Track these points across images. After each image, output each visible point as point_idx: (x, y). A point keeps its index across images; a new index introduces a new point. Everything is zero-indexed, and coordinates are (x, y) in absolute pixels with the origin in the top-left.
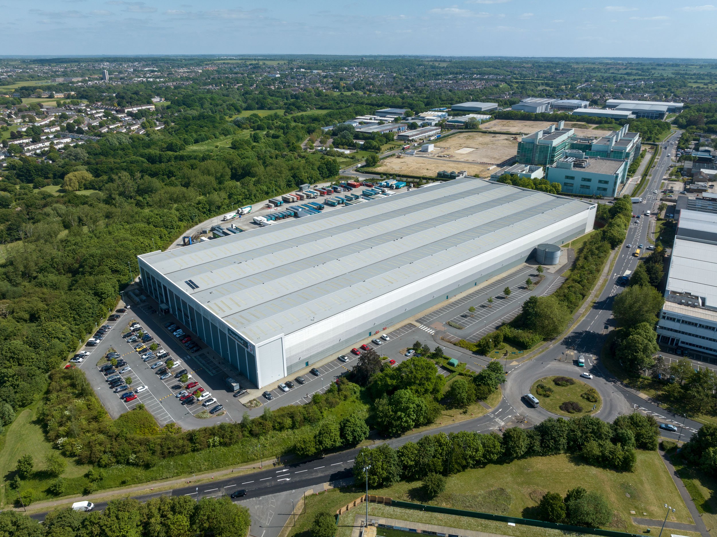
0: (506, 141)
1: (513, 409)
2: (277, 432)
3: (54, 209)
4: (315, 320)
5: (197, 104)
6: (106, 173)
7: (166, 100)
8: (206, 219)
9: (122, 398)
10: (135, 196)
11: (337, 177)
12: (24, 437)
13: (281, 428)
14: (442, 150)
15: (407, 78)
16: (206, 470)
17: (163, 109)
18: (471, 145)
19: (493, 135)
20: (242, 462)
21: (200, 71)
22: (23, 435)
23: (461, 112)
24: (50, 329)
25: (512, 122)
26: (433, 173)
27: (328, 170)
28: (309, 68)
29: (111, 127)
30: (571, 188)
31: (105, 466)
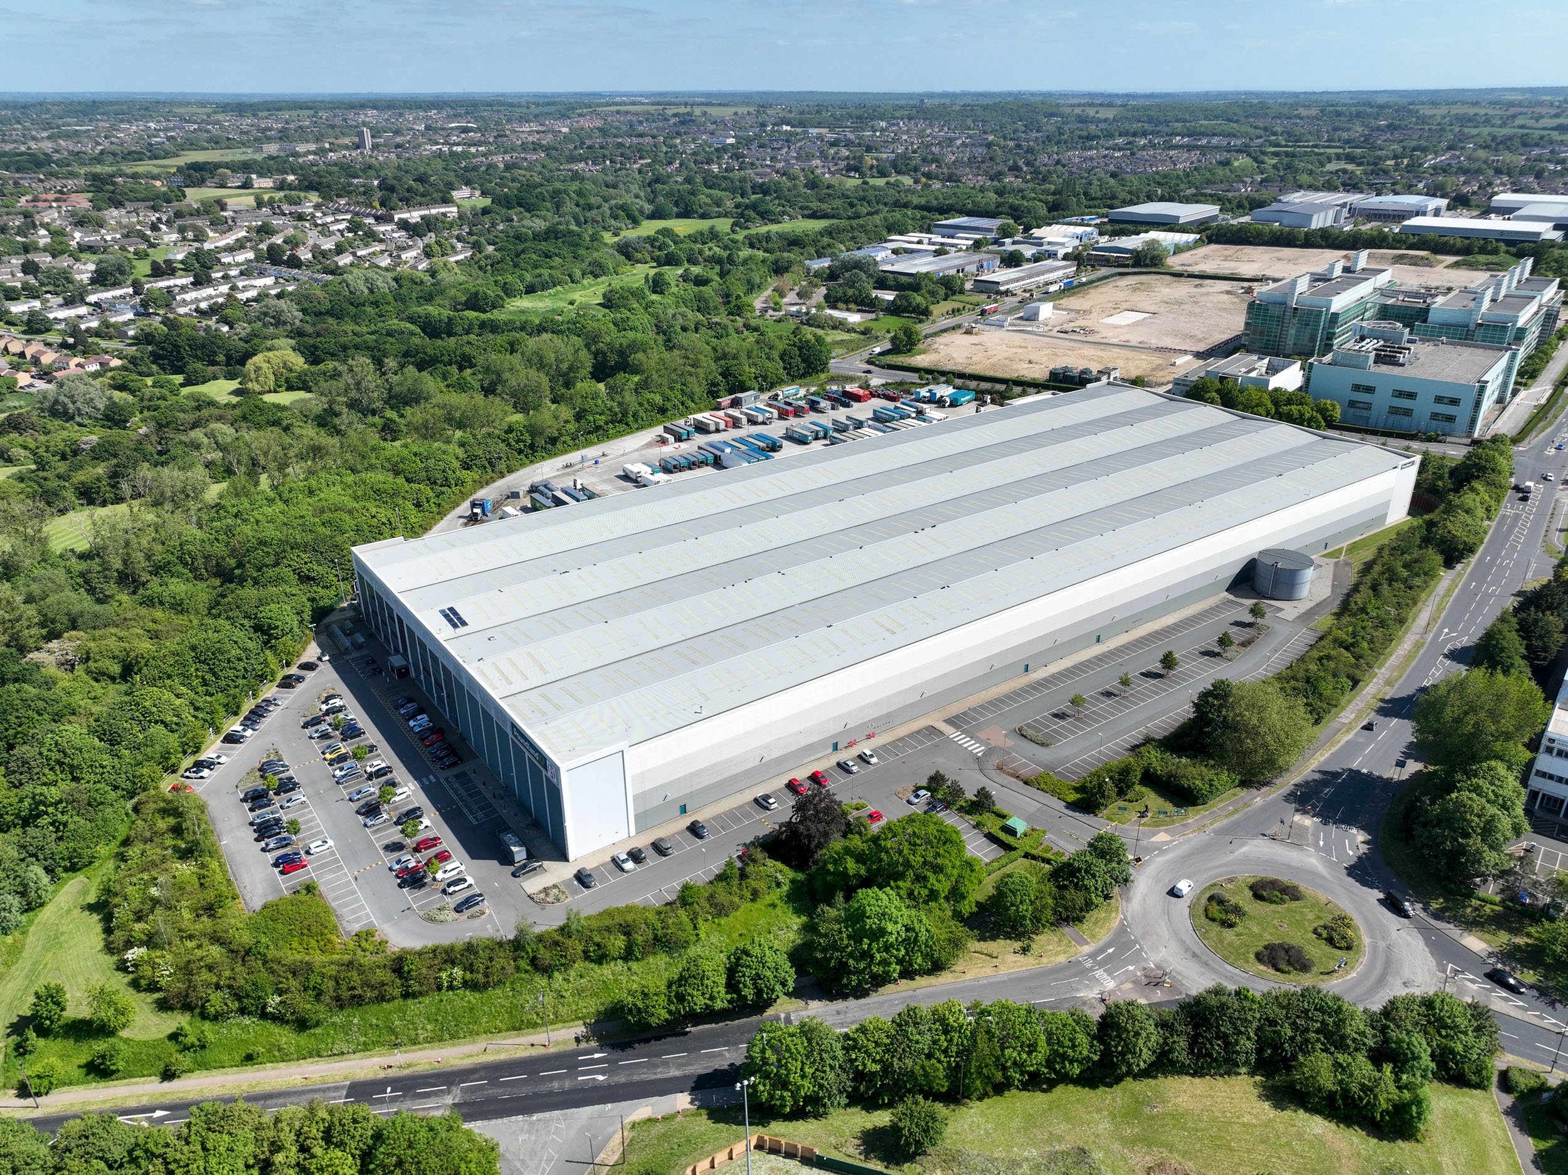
0: (1226, 297)
1: (1142, 949)
2: (592, 965)
3: (210, 435)
4: (705, 714)
5: (549, 205)
6: (333, 355)
7: (484, 194)
8: (523, 465)
9: (276, 865)
10: (383, 409)
11: (823, 376)
12: (62, 938)
13: (601, 958)
14: (1073, 315)
15: (1018, 146)
16: (427, 1041)
17: (475, 215)
18: (1140, 306)
19: (1197, 281)
20: (508, 1030)
21: (565, 130)
22: (63, 934)
23: (1131, 227)
24: (147, 704)
25: (1248, 250)
26: (1039, 373)
27: (804, 361)
28: (801, 124)
29: (359, 253)
30: (1365, 413)
31: (216, 1018)
